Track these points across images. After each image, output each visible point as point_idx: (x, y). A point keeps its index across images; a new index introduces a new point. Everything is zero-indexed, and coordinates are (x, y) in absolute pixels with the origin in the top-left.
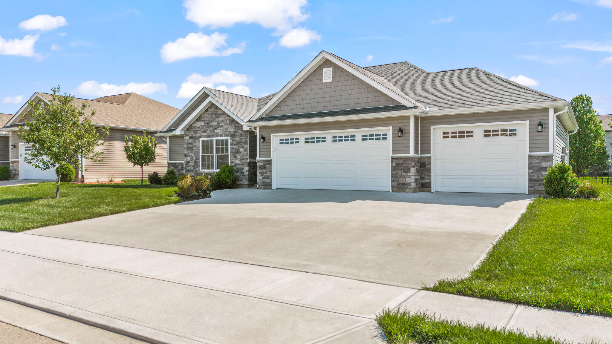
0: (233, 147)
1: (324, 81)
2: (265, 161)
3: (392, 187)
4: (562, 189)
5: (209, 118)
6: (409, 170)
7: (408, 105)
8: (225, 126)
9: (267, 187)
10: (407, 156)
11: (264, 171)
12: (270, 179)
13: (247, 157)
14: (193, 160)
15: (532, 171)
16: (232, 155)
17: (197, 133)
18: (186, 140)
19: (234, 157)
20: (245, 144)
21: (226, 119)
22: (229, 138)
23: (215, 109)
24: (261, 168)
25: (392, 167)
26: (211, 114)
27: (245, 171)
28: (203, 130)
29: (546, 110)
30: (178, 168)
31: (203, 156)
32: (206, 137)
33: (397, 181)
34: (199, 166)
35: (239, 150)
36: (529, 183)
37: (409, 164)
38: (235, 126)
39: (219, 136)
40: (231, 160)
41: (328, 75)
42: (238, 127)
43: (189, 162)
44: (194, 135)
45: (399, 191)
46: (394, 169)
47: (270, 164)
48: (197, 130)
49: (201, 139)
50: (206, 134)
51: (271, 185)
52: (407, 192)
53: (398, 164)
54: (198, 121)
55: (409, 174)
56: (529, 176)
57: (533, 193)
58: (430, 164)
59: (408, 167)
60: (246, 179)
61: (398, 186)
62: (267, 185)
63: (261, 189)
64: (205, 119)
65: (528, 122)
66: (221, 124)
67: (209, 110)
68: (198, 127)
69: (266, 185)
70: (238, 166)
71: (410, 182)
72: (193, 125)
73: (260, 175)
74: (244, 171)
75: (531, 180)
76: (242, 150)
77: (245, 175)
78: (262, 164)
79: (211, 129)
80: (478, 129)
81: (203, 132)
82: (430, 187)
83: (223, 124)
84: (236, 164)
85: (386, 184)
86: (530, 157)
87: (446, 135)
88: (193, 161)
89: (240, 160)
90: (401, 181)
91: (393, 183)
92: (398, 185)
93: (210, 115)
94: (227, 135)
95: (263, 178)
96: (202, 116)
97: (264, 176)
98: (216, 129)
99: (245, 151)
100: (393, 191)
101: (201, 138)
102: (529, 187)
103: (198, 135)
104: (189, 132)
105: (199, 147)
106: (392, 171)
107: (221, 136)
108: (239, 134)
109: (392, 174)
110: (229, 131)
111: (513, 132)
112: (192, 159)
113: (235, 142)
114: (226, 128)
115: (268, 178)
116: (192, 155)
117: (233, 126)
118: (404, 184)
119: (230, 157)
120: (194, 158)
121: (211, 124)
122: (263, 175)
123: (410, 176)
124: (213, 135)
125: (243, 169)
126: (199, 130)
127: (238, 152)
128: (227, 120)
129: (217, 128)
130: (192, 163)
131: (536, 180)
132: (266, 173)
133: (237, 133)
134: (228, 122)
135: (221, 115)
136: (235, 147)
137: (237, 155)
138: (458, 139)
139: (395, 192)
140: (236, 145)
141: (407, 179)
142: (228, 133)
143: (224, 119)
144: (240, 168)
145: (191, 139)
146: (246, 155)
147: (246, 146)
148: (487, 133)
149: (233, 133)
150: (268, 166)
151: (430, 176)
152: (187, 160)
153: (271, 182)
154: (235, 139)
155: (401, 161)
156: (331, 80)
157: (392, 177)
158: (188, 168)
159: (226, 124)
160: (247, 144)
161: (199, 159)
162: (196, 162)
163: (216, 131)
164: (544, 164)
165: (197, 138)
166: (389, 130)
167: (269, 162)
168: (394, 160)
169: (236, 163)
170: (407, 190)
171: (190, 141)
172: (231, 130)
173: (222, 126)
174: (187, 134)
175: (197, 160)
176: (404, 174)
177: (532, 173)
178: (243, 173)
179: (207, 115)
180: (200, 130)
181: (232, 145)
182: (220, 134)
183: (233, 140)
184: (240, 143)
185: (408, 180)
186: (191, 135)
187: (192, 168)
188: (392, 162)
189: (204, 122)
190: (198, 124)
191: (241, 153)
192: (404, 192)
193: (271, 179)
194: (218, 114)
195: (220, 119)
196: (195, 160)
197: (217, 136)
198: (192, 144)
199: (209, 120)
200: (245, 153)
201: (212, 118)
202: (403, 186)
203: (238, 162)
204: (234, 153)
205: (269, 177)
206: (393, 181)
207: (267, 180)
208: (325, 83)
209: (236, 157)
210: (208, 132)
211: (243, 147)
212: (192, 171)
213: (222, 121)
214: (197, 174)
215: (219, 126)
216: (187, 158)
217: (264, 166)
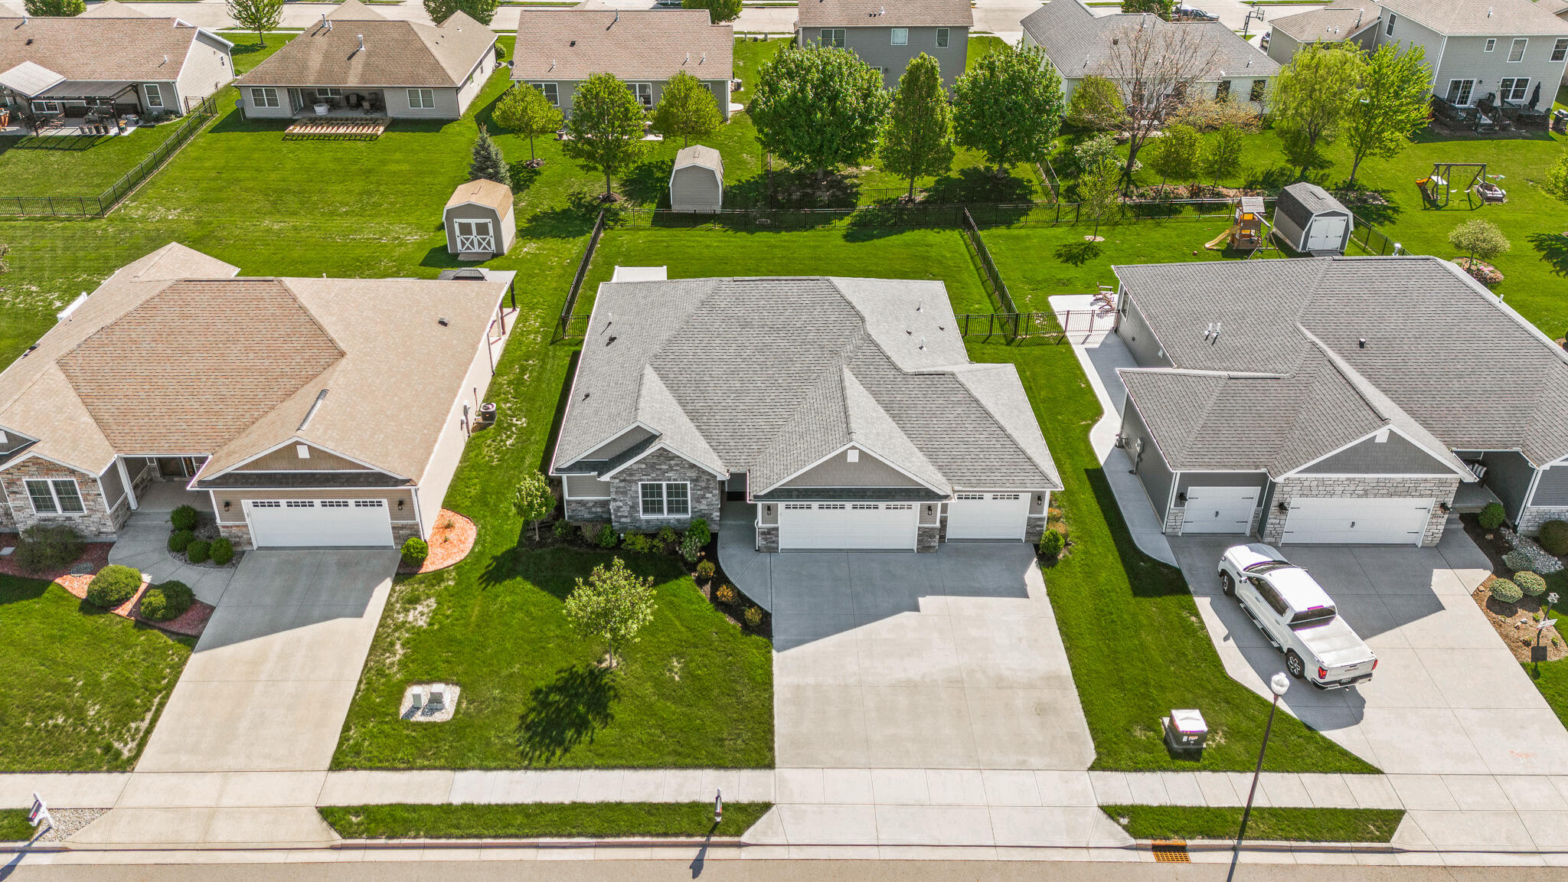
0: (695, 492)
2: (770, 528)
3: (918, 549)
8: (681, 471)
9: (771, 550)
11: (769, 536)
15: (1029, 527)
16: (694, 501)
17: (633, 476)
19: (698, 503)
20: (713, 490)
21: (683, 464)
22: (688, 483)
24: (763, 533)
25: (917, 534)
26: (657, 456)
27: (716, 517)
28: (644, 473)
31: (643, 501)
32: (649, 480)
33: (922, 545)
34: (639, 512)
35: (705, 495)
38: (698, 470)
39: (672, 480)
40: (692, 505)
41: (853, 459)
42: (703, 474)
43: (622, 507)
44: (628, 478)
45: (923, 552)
46: (920, 535)
47: (777, 531)
48: (632, 473)
49: (640, 483)
50: (649, 477)
51: (777, 548)
52: (930, 553)
53: (924, 532)
54: (636, 464)
56: (1027, 529)
59: (933, 534)
61: (923, 549)
63: (764, 552)
64: (647, 461)
66: (674, 468)
68: (635, 469)
69: (769, 549)
70: (704, 512)
73: (762, 540)
74: (713, 516)
76: (708, 495)
78: (765, 530)
79: (659, 472)
81: (644, 475)
83: (677, 469)
86: (1031, 517)
87: (960, 497)
88: (628, 506)
89: (708, 506)
90: (927, 545)
92: (923, 547)
93: (655, 457)
94: (684, 480)
95: (766, 543)
98: (666, 472)
99: (715, 496)
101: (640, 481)
103: (637, 478)
104: (619, 474)
105: (638, 491)
106: (918, 537)
107: (675, 480)
108: (705, 480)
109: (918, 540)
110: (687, 475)
112: (626, 504)
113: (699, 488)
114: (683, 472)
115: (773, 543)
116: (625, 500)
117: (693, 471)
118: (929, 547)
119: (691, 503)
120: (630, 503)
121: (657, 467)
123: (935, 540)
124: (662, 479)
125: (711, 514)
126: (636, 473)
127: (703, 497)
128: (683, 466)
129: (668, 472)
130: (626, 509)
132: (773, 538)
133: (702, 479)
134: (687, 466)
135: (675, 459)
136: (699, 492)
137: (701, 500)
139: (920, 552)
140: (701, 490)
141: (932, 543)
142: (686, 478)
143: (679, 463)
144: (708, 514)
145: (623, 483)
146: (716, 500)
147: (716, 493)
148: (995, 497)
149: (695, 478)
150: (773, 532)
152: (617, 506)
153: (778, 546)
154: (698, 483)
155: (926, 530)
156: (856, 463)
158: (619, 514)
159: (682, 468)
160: (717, 489)
161: (638, 504)
162: (634, 507)
163: (666, 474)
164: (1039, 523)
165: (636, 482)
168: (920, 529)
169: (700, 509)
170: (932, 551)
171: (622, 485)
172: (693, 474)
173: (675, 470)
174: (616, 477)
175: (635, 505)
178: (712, 518)
180: (639, 473)
181: (693, 490)
182: (673, 478)
183: (695, 485)
184: (706, 489)
186: (622, 478)
187: (626, 514)
188: (918, 531)
189: (646, 465)
190: (635, 466)
191: (708, 498)
193: (777, 543)
194: (669, 457)
195: (672, 462)
196: (631, 505)
197: (669, 480)
198: (624, 487)
199: (654, 463)
200: (714, 498)
201: (658, 461)
202: (928, 549)
203: (704, 507)
204: (697, 499)
205: (775, 542)
206: (918, 545)
207: (773, 545)
208: (850, 464)
209: (701, 503)
210: (654, 475)
211: (711, 492)
212: (626, 517)
213: (677, 465)
214: (635, 520)
215: (671, 468)
216: (618, 503)
217: (768, 532)
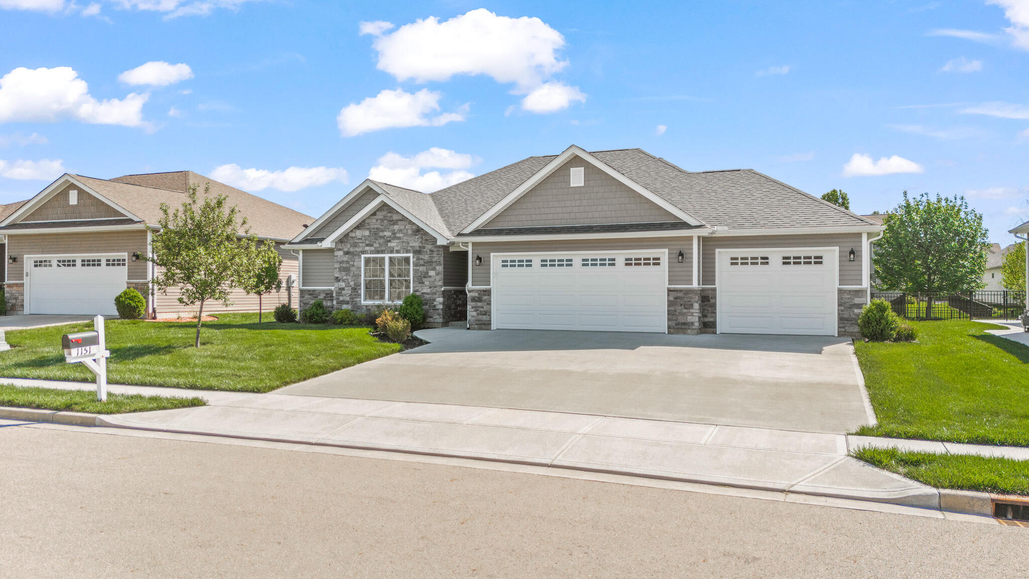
0: (418, 268)
1: (572, 185)
2: (480, 291)
3: (669, 328)
4: (882, 330)
5: (378, 225)
6: (692, 305)
8: (405, 239)
9: (483, 327)
10: (689, 288)
11: (479, 304)
12: (488, 315)
13: (441, 283)
14: (350, 286)
15: (842, 308)
16: (416, 280)
17: (356, 246)
18: (337, 256)
19: (420, 283)
20: (437, 265)
21: (407, 227)
22: (411, 255)
23: (388, 213)
24: (473, 300)
25: (669, 301)
26: (381, 219)
27: (437, 303)
28: (367, 242)
29: (859, 235)
30: (319, 297)
31: (367, 281)
32: (372, 252)
33: (675, 320)
34: (360, 295)
35: (428, 272)
36: (839, 323)
37: (691, 298)
38: (422, 238)
39: (395, 251)
40: (414, 287)
41: (577, 177)
42: (427, 240)
43: (343, 289)
44: (351, 250)
45: (677, 333)
46: (670, 304)
47: (488, 295)
48: (356, 243)
49: (363, 256)
50: (373, 249)
51: (490, 324)
52: (688, 334)
53: (676, 298)
54: (359, 229)
55: (691, 311)
56: (839, 314)
57: (844, 335)
58: (715, 298)
59: (689, 301)
60: (439, 314)
61: (677, 327)
62: (485, 324)
63: (474, 329)
64: (371, 226)
65: (837, 249)
66: (397, 235)
67: (377, 213)
68: (359, 237)
69: (481, 324)
70: (427, 297)
71: (693, 321)
72: (350, 235)
73: (473, 310)
74: (435, 303)
75: (841, 319)
76: (432, 273)
77: (438, 309)
78: (477, 295)
79: (381, 241)
80: (775, 254)
81: (367, 245)
82: (716, 327)
83: (401, 235)
84: (422, 293)
85: (661, 323)
86: (840, 291)
87: (734, 261)
88: (350, 288)
89: (430, 287)
90: (681, 319)
91: (670, 323)
92: (676, 324)
93: (379, 221)
94: (408, 252)
95: (478, 314)
96: (367, 222)
97: (479, 312)
98: (390, 241)
99: (438, 275)
100: (669, 333)
101: (363, 254)
102: (839, 327)
103: (360, 249)
104: (343, 244)
105: (360, 268)
106: (668, 306)
107: (398, 252)
108: (428, 251)
109: (668, 311)
110: (411, 244)
111: (819, 260)
112: (348, 285)
113: (422, 262)
114: (406, 241)
115: (485, 315)
116: (348, 279)
117: (418, 238)
118: (684, 324)
119: (413, 283)
120: (352, 283)
121: (381, 234)
122: (477, 310)
123: (693, 313)
124: (384, 251)
125: (434, 300)
126: (360, 243)
127: (426, 275)
128: (407, 230)
129: (392, 241)
130: (348, 291)
131: (847, 320)
132: (483, 307)
133: (425, 248)
134: (410, 232)
135: (399, 222)
136: (422, 269)
137: (424, 280)
138: (749, 267)
139: (672, 334)
140: (424, 265)
141: (689, 317)
142: (409, 248)
143: (403, 227)
144: (430, 300)
145: (347, 256)
146: (440, 281)
147: (440, 268)
148: (786, 261)
149: (418, 249)
150: (486, 297)
151: (715, 313)
152: (340, 287)
153: (490, 321)
154: (421, 256)
155: (680, 295)
156: (582, 185)
157: (669, 314)
158: (341, 298)
159: (406, 234)
160: (441, 264)
161: (360, 285)
162: (355, 289)
163: (389, 244)
164: (857, 301)
165: (357, 255)
166: (664, 254)
167: (488, 292)
168: (670, 292)
169: (422, 291)
170: (689, 331)
171: (346, 258)
172: (416, 243)
173: (399, 238)
174: (341, 248)
175: (357, 286)
176: (685, 311)
177: (842, 311)
178: (435, 306)
179: (374, 221)
180: (363, 243)
181: (415, 265)
182: (396, 248)
183: (418, 259)
184: (429, 263)
185: (690, 319)
186: (346, 250)
187: (348, 299)
188: (668, 295)
189: (370, 231)
190: (358, 233)
191: (430, 277)
192: (684, 333)
193: (490, 315)
194: (393, 221)
195: (396, 227)
196: (353, 286)
197: (392, 252)
198: (347, 262)
199: (378, 229)
200: (438, 278)
201: (382, 226)
202: (683, 327)
203: (426, 290)
204: (419, 278)
205: (488, 313)
206: (669, 320)
207: (484, 318)
208: (573, 187)
209: (423, 283)
210: (376, 245)
211: (434, 269)
212: (347, 303)
213: (400, 231)
214: (357, 307)
215: (394, 237)
216: (340, 283)
217: (479, 298)
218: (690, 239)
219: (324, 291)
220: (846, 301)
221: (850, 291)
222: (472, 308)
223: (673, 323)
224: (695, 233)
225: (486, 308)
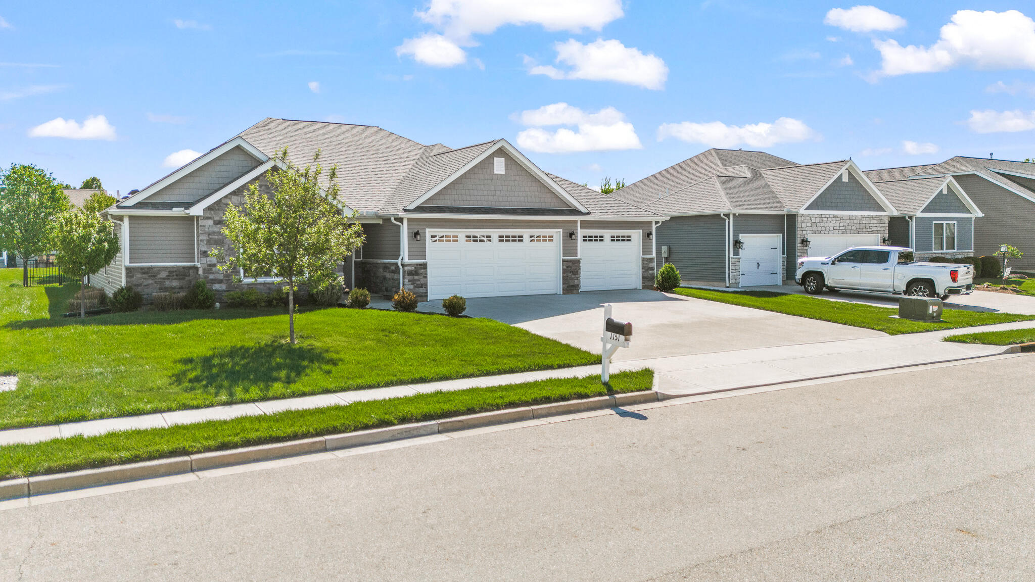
2: (417, 265)
3: (563, 290)
6: (577, 272)
7: (584, 210)
9: (419, 299)
10: (575, 259)
11: (416, 277)
12: (425, 288)
15: (644, 270)
18: (204, 226)
24: (410, 273)
25: (563, 269)
29: (651, 222)
30: (159, 276)
33: (567, 284)
36: (642, 280)
37: (576, 267)
41: (499, 166)
43: (215, 265)
44: (224, 219)
45: (567, 294)
46: (564, 271)
47: (424, 269)
51: (427, 296)
52: (574, 294)
53: (567, 267)
56: (642, 274)
57: (645, 288)
59: (576, 269)
61: (568, 289)
62: (421, 296)
65: (640, 231)
71: (578, 284)
73: (410, 283)
75: (643, 278)
78: (414, 268)
80: (607, 233)
86: (643, 259)
87: (586, 239)
90: (571, 283)
91: (564, 286)
92: (567, 287)
95: (415, 287)
97: (416, 285)
100: (563, 294)
102: (642, 283)
104: (212, 212)
106: (563, 274)
109: (563, 277)
111: (628, 239)
112: (221, 260)
115: (422, 287)
118: (573, 286)
120: (227, 258)
122: (414, 284)
131: (645, 278)
132: (419, 280)
138: (593, 243)
139: (565, 294)
141: (576, 281)
150: (422, 270)
152: (209, 263)
153: (427, 293)
155: (570, 264)
157: (563, 279)
158: (211, 276)
164: (650, 265)
166: (558, 234)
167: (424, 266)
170: (575, 292)
174: (209, 216)
175: (234, 261)
176: (573, 276)
177: (644, 272)
186: (217, 218)
187: (221, 277)
190: (236, 200)
192: (572, 294)
193: (426, 288)
198: (221, 233)
202: (572, 289)
205: (424, 286)
206: (563, 284)
207: (422, 290)
208: (496, 174)
214: (233, 286)
216: (208, 259)
217: (415, 271)
218: (576, 222)
219: (167, 268)
220: (646, 266)
221: (647, 259)
222: (409, 281)
223: (566, 286)
224: (579, 218)
225: (422, 281)
